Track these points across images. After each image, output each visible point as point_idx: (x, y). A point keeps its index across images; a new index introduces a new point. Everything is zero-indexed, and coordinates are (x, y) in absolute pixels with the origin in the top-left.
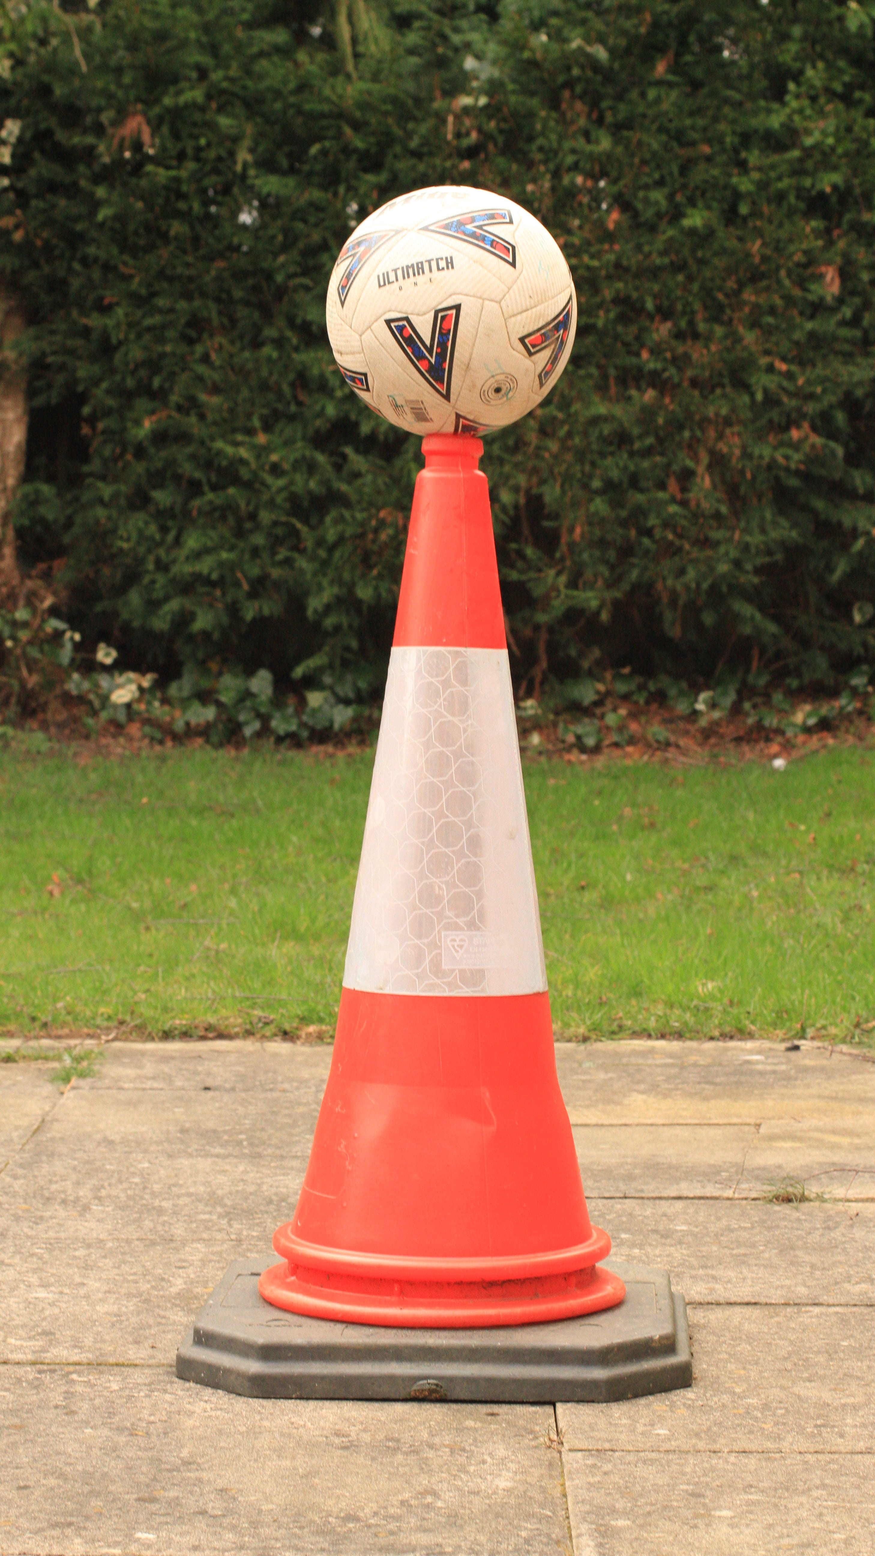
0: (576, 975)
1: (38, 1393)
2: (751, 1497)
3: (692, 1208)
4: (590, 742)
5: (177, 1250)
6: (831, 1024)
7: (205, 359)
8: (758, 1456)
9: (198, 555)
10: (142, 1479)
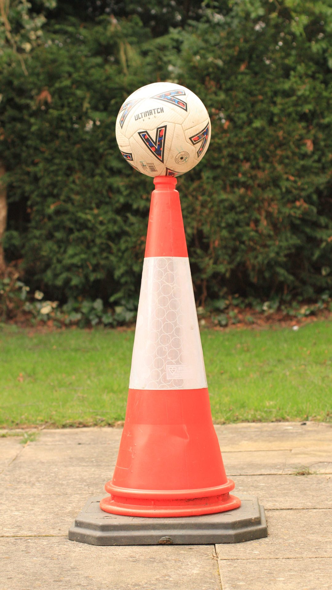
0: (220, 400)
1: (15, 546)
2: (291, 573)
3: (266, 478)
4: (224, 323)
5: (69, 497)
6: (318, 415)
7: (74, 182)
8: (294, 559)
9: (72, 256)
10: (56, 574)
